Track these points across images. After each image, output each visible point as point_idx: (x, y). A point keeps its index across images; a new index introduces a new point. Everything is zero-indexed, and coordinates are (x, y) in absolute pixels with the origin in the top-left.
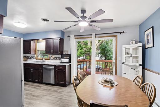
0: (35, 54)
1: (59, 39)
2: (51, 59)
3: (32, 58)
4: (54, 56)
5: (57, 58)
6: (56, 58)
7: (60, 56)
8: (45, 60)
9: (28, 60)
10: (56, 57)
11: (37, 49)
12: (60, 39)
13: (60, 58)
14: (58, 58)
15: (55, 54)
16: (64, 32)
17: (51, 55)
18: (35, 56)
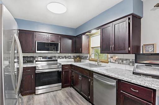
0: (89, 53)
1: (129, 19)
2: (111, 62)
3: (85, 58)
4: (117, 57)
5: (123, 60)
6: (121, 61)
7: (132, 57)
8: (101, 63)
9: (82, 60)
10: (120, 59)
11: (92, 46)
12: (131, 17)
13: (131, 62)
14: (124, 62)
15: (118, 52)
16: (143, 2)
17: (112, 55)
18: (89, 56)
